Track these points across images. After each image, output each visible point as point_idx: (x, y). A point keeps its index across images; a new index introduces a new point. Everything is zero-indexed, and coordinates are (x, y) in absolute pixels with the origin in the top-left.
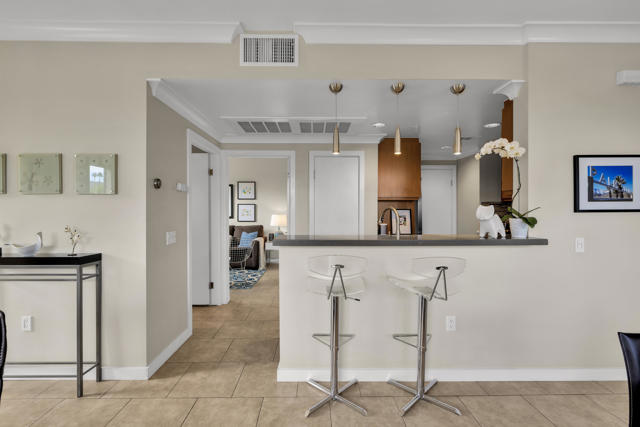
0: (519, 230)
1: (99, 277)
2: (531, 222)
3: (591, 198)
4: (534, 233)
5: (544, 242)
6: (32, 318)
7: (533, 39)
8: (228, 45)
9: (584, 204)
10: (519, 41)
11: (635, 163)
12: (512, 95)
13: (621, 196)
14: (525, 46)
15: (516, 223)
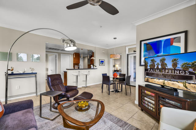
0: (95, 67)
1: (36, 77)
2: (96, 67)
3: (101, 64)
4: (96, 68)
5: (97, 69)
6: (19, 86)
7: (96, 46)
8: (59, 40)
9: (100, 65)
10: (94, 46)
11: (104, 61)
12: (94, 52)
13: (103, 64)
14: (95, 47)
15: (94, 67)
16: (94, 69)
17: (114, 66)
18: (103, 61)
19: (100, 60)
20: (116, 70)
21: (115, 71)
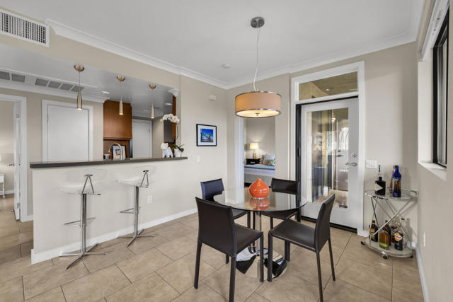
0: (178, 153)
2: (182, 150)
3: (202, 141)
4: (184, 155)
5: (186, 158)
7: (182, 74)
9: (200, 143)
10: (177, 73)
11: (214, 129)
12: (176, 95)
13: (210, 140)
14: (180, 76)
15: (177, 150)
16: (173, 158)
17: (247, 147)
18: (212, 131)
19: (200, 127)
20: (251, 157)
21: (249, 161)
